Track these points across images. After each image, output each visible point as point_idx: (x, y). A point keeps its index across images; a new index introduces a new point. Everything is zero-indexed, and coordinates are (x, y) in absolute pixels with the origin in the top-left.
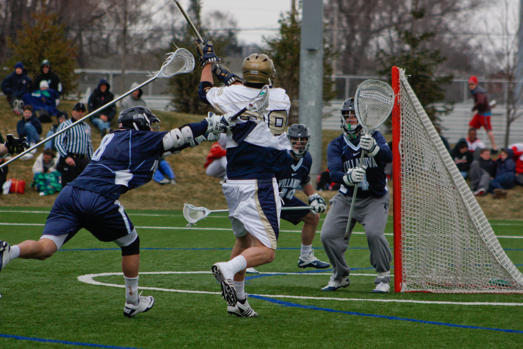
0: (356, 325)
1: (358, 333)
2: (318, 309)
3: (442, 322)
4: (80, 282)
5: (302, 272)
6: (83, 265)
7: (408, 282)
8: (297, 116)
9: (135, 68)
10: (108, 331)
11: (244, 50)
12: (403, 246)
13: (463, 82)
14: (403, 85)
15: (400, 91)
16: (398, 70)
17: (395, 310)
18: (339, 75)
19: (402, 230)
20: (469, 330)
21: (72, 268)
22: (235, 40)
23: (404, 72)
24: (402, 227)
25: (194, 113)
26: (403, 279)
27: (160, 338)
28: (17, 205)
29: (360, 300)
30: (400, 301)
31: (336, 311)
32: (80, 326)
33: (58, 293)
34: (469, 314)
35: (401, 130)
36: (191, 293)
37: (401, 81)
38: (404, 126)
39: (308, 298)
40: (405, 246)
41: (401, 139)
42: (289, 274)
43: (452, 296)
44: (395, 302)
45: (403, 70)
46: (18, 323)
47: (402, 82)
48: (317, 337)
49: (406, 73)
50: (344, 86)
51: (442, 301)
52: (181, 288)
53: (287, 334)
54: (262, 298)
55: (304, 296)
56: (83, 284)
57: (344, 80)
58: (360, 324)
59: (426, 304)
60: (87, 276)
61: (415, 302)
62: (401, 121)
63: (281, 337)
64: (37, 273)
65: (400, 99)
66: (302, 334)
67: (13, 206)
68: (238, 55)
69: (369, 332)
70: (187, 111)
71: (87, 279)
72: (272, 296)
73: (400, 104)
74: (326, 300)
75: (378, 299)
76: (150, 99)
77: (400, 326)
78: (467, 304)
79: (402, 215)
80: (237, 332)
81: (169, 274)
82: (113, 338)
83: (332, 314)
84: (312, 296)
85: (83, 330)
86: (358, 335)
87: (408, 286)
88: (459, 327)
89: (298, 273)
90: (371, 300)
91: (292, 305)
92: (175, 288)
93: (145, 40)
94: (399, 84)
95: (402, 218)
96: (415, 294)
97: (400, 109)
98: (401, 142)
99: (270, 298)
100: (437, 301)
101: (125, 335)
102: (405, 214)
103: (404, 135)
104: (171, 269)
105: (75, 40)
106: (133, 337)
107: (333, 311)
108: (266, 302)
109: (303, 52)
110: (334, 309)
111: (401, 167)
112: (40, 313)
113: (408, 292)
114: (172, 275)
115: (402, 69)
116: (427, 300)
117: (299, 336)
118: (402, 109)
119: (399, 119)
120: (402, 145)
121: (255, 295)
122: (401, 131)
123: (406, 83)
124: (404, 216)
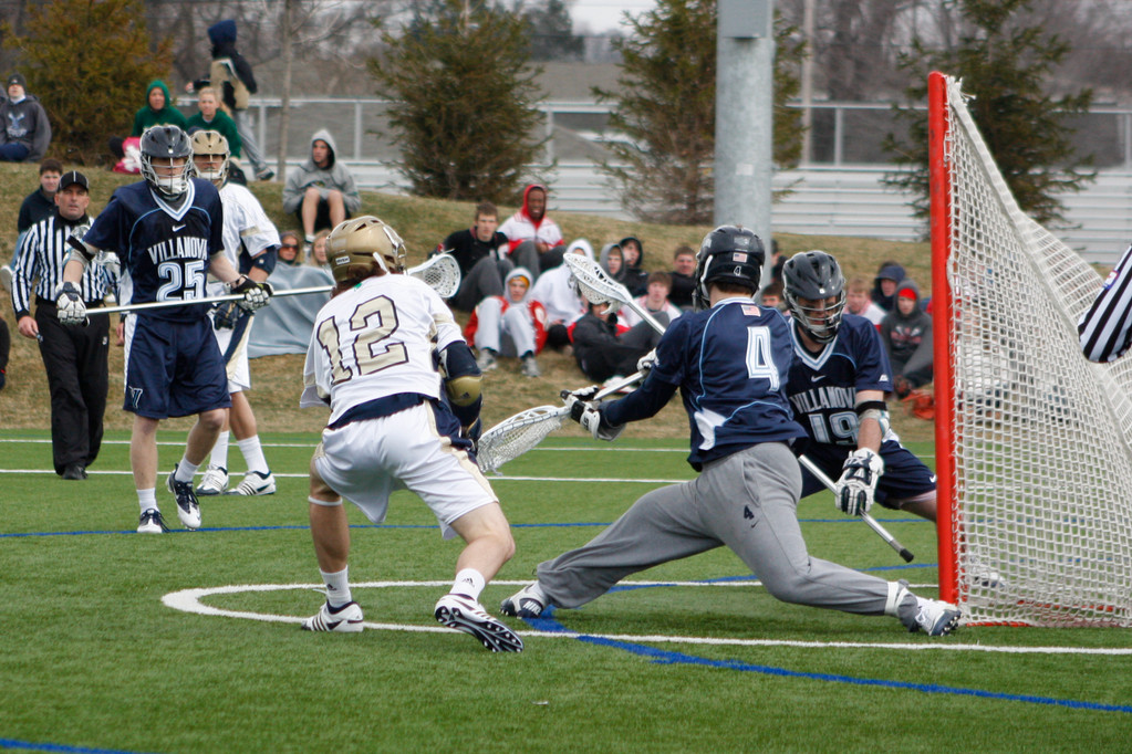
0: (842, 706)
1: (843, 727)
2: (747, 668)
3: (1054, 697)
4: (166, 608)
5: (715, 581)
6: (177, 569)
7: (975, 599)
8: (711, 201)
9: (323, 91)
10: (228, 726)
11: (590, 45)
12: (959, 512)
13: (1124, 114)
14: (956, 116)
15: (950, 131)
16: (943, 81)
17: (940, 668)
18: (821, 102)
19: (956, 472)
20: (1119, 717)
21: (152, 574)
22: (566, 21)
23: (959, 84)
24: (957, 466)
25: (460, 198)
26: (961, 592)
27: (354, 741)
28: (29, 425)
29: (854, 644)
30: (953, 647)
31: (793, 673)
32: (161, 714)
33: (113, 636)
34: (1121, 677)
35: (953, 227)
36: (437, 633)
37: (951, 106)
38: (960, 217)
39: (726, 641)
40: (966, 512)
41: (953, 249)
42: (682, 584)
43: (1081, 633)
44: (940, 649)
45: (957, 80)
46: (11, 708)
47: (954, 109)
48: (741, 736)
49: (966, 89)
50: (832, 128)
51: (1056, 646)
52: (414, 622)
53: (668, 731)
54: (611, 642)
55: (715, 636)
56: (174, 613)
57: (830, 114)
58: (851, 704)
59: (1016, 655)
60: (186, 593)
61: (988, 648)
62: (953, 205)
63: (652, 738)
64: (62, 588)
65: (948, 151)
66: (706, 730)
67: (18, 427)
68: (572, 57)
69: (872, 724)
70: (443, 193)
71: (184, 600)
72: (636, 638)
73: (948, 163)
74: (768, 648)
75: (898, 642)
76: (357, 165)
77: (948, 709)
78: (1115, 651)
79: (956, 437)
80: (543, 727)
81: (387, 588)
82: (241, 744)
83: (782, 680)
84: (736, 637)
85: (168, 725)
86: (844, 731)
87: (974, 610)
88: (1094, 707)
89: (704, 582)
90: (879, 645)
91: (684, 659)
92: (398, 622)
93: (349, 24)
94: (945, 114)
95: (957, 444)
96: (990, 629)
97: (949, 175)
98: (952, 257)
99: (632, 642)
100: (1045, 645)
101: (270, 736)
102: (964, 435)
103: (960, 239)
104: (392, 575)
105: (175, 27)
106: (289, 740)
107: (785, 673)
108: (621, 654)
109: (724, 46)
110: (789, 668)
111: (954, 318)
112: (66, 684)
113: (974, 625)
114: (393, 588)
115: (953, 78)
116: (1018, 643)
117: (698, 733)
118: (955, 175)
119: (947, 200)
120: (955, 265)
121: (595, 635)
122: (952, 231)
123: (964, 113)
124: (961, 438)
